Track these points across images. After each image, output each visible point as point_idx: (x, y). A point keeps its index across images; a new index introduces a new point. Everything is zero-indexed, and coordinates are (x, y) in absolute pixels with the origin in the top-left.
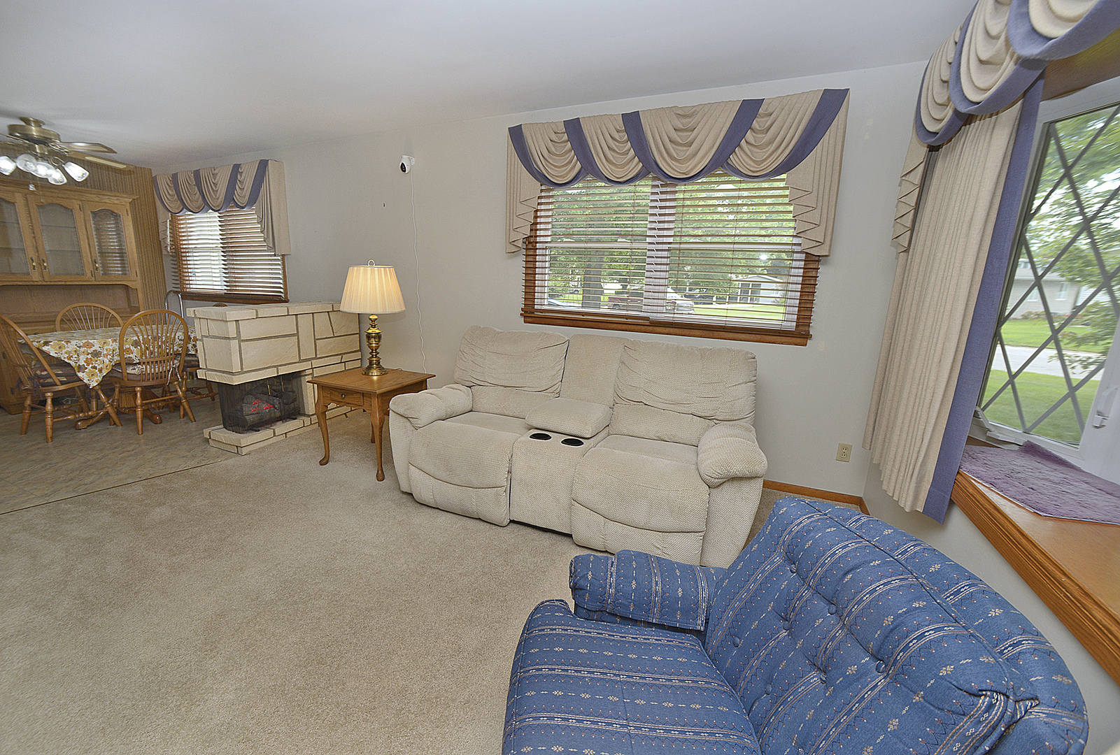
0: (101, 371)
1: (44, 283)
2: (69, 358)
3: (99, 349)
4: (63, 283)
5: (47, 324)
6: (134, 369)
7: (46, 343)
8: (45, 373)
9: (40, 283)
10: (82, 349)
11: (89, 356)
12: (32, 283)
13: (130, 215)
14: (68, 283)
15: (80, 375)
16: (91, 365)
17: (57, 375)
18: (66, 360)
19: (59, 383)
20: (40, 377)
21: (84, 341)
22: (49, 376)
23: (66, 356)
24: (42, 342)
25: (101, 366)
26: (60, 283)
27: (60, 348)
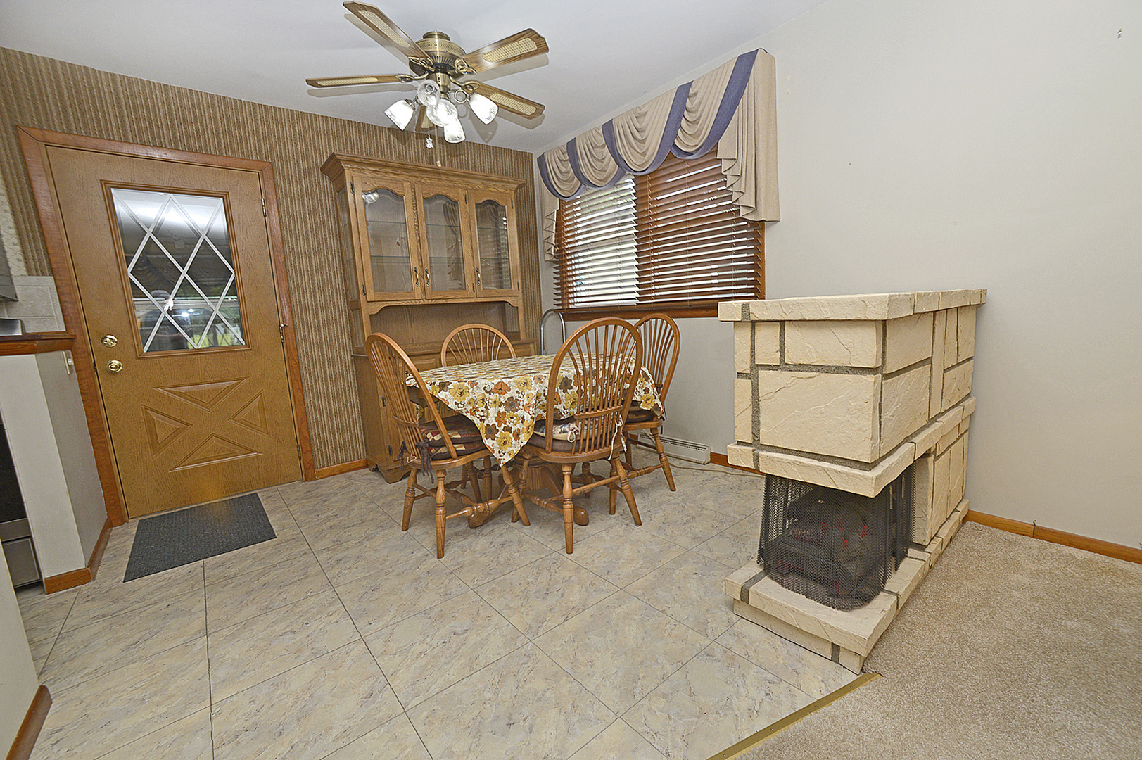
0: (517, 435)
1: (426, 302)
2: (473, 412)
3: (516, 396)
4: (444, 301)
5: (428, 356)
6: (565, 432)
7: (443, 386)
8: (437, 438)
9: (422, 302)
10: (493, 397)
11: (502, 409)
12: (414, 303)
13: (514, 208)
14: (449, 301)
15: (489, 443)
16: (503, 425)
17: (455, 441)
18: (469, 416)
19: (454, 454)
20: (431, 445)
21: (496, 381)
22: (442, 443)
23: (469, 408)
24: (437, 383)
25: (518, 426)
26: (441, 302)
27: (462, 394)
